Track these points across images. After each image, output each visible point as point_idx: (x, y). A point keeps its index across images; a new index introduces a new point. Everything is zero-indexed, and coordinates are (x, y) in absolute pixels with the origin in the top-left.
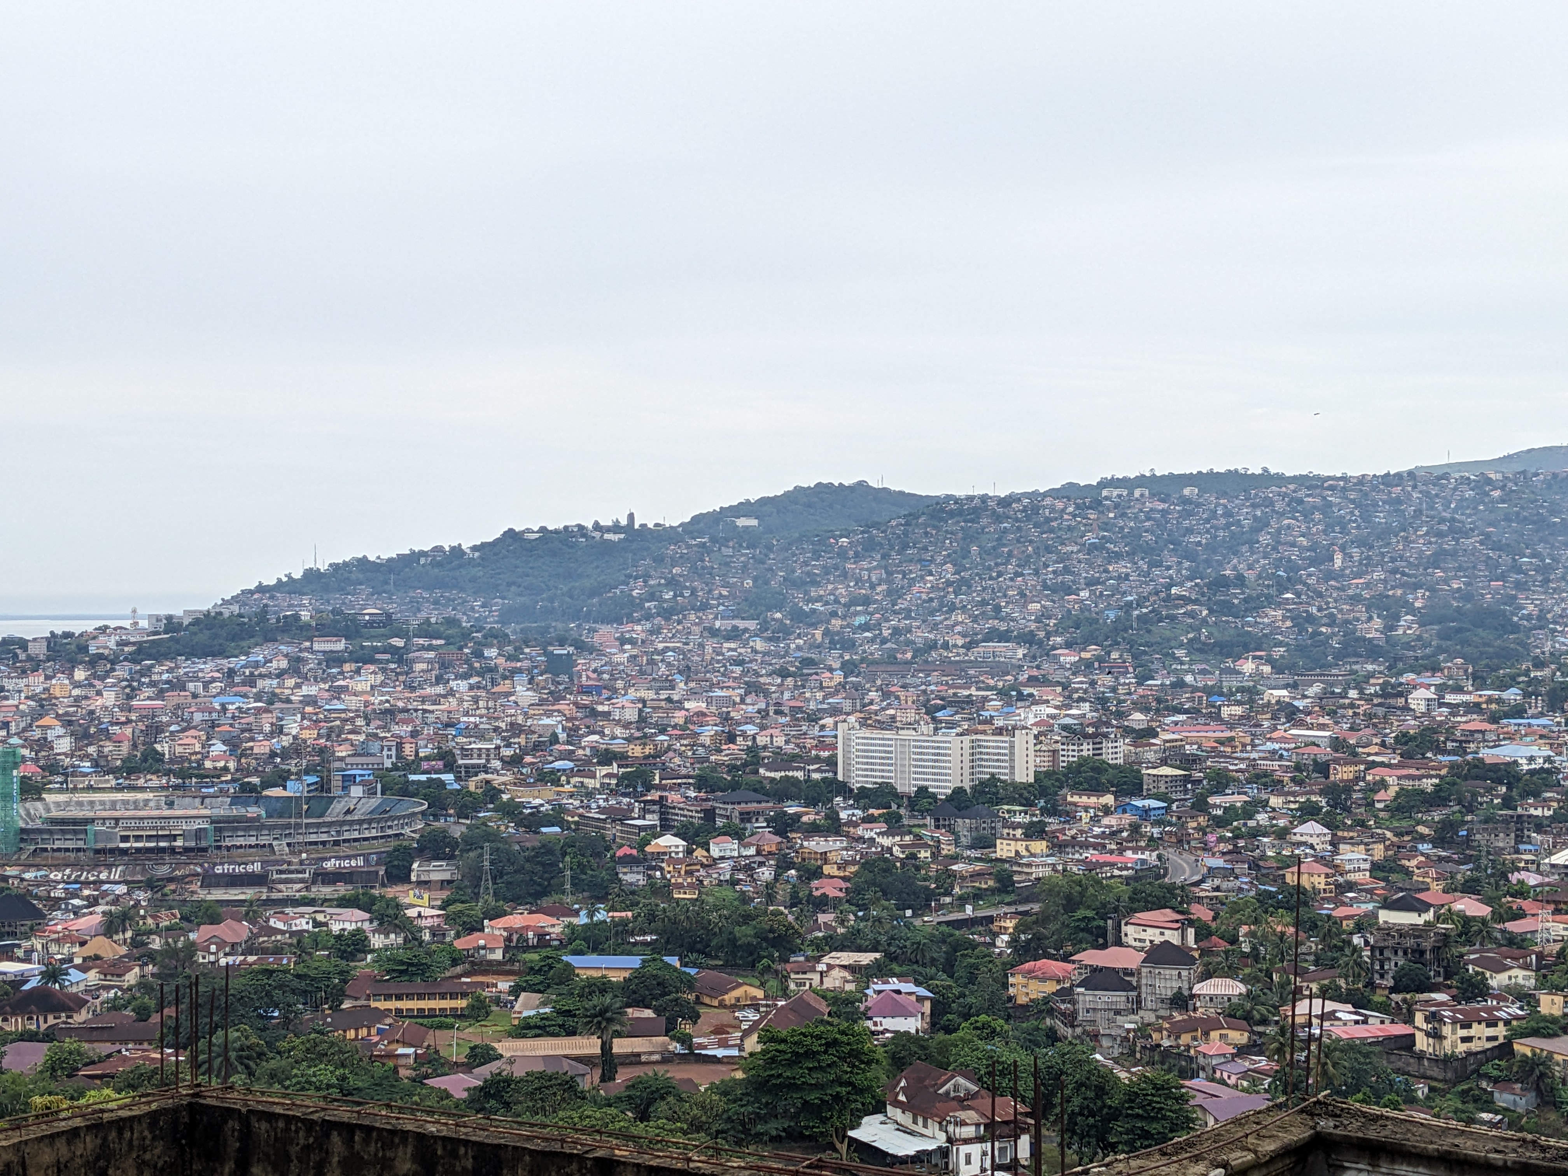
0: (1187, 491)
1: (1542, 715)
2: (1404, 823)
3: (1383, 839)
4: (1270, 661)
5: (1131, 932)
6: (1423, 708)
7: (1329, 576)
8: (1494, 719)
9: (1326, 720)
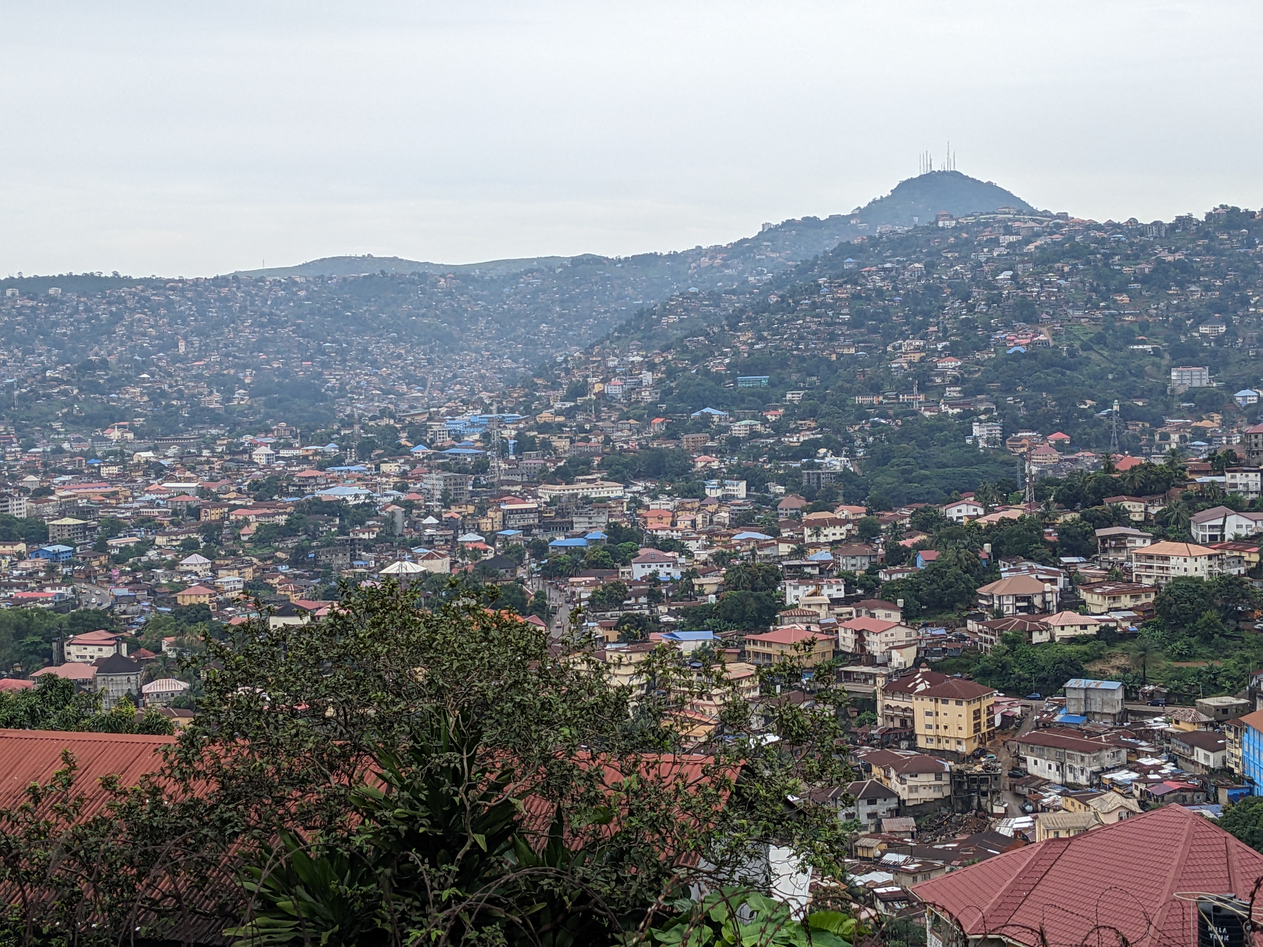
0: (52, 291)
1: (356, 463)
2: (266, 551)
3: (251, 564)
4: (132, 429)
5: (73, 651)
6: (264, 462)
7: (176, 359)
8: (321, 467)
9: (188, 474)
